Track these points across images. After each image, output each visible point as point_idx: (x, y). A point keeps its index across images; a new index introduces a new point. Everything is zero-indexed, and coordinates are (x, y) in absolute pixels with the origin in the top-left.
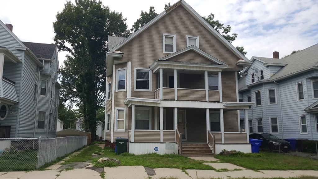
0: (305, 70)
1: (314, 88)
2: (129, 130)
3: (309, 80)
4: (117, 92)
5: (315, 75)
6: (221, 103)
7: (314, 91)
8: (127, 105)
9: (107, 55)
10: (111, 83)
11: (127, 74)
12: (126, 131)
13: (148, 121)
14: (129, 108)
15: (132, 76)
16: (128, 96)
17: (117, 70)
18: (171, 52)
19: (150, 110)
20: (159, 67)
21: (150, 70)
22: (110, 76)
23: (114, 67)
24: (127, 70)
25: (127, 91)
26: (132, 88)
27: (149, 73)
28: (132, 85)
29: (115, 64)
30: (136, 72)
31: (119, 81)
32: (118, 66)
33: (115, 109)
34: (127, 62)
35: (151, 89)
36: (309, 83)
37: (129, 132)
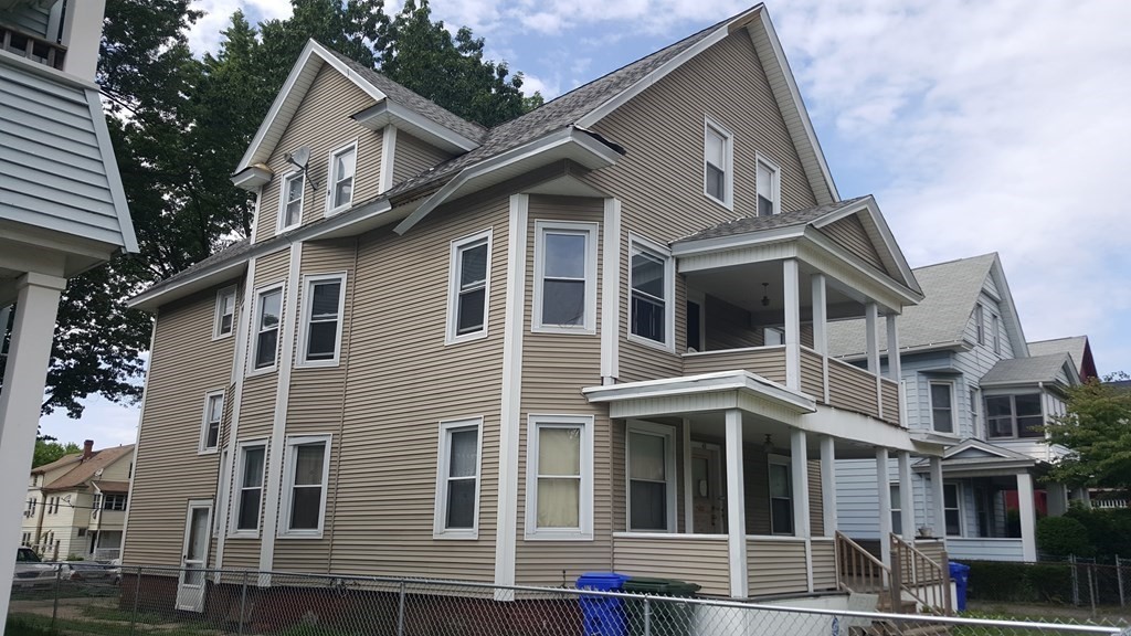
0: (931, 346)
1: (933, 405)
2: (616, 534)
3: (923, 378)
4: (537, 335)
5: (951, 367)
6: (905, 429)
7: (934, 411)
8: (604, 407)
9: (569, 139)
10: (340, 279)
11: (601, 255)
12: (597, 538)
13: (661, 489)
14: (613, 419)
15: (623, 269)
16: (609, 364)
17: (539, 225)
18: (718, 198)
19: (667, 435)
20: (791, 253)
21: (667, 257)
22: (339, 247)
23: (518, 208)
24: (601, 236)
25: (603, 336)
26: (622, 328)
27: (661, 268)
28: (623, 313)
29: (530, 195)
30: (632, 252)
31: (545, 280)
32: (545, 205)
33: (524, 422)
34: (603, 199)
35: (670, 342)
36: (923, 386)
37: (615, 544)
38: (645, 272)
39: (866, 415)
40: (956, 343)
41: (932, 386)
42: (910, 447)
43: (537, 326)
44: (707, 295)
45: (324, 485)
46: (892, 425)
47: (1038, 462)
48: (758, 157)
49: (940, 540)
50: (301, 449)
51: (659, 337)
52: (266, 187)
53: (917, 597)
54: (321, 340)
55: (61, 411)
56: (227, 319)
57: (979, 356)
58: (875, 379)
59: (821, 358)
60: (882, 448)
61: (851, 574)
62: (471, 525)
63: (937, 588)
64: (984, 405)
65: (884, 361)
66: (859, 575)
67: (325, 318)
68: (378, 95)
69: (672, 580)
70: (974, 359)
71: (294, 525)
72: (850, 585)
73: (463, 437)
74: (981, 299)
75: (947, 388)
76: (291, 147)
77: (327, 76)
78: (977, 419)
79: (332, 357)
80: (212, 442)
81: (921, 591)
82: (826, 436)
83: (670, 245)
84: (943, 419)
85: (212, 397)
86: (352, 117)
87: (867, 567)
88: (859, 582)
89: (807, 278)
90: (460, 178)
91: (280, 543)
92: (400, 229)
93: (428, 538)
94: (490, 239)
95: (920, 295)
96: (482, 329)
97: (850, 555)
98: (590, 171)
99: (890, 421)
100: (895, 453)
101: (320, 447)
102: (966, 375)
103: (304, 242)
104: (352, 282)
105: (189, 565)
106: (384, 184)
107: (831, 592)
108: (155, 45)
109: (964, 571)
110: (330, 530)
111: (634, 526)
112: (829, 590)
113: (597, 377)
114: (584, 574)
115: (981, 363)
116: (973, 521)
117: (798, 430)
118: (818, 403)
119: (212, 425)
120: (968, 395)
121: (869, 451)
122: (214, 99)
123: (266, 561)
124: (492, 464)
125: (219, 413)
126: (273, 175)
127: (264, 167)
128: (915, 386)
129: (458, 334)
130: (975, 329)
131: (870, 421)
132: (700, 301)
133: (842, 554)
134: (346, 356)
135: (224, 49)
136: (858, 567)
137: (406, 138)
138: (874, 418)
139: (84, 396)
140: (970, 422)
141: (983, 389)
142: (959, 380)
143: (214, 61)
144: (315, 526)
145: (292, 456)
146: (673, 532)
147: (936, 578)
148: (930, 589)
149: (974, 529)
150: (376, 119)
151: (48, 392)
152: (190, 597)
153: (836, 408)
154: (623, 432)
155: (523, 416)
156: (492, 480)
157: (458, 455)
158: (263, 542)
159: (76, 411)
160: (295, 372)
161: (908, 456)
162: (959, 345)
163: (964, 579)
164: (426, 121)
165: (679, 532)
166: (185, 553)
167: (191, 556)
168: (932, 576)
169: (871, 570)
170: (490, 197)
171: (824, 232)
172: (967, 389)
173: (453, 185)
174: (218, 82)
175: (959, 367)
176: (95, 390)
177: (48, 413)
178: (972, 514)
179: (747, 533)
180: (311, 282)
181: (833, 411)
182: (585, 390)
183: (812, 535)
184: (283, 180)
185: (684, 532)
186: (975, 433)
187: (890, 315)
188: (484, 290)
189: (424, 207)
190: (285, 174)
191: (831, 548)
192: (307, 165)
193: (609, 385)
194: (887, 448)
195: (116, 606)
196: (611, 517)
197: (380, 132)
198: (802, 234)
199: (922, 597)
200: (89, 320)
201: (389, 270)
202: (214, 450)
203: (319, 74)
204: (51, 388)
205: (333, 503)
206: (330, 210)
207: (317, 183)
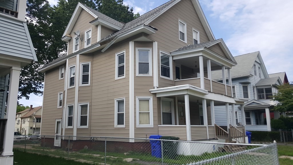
0: (242, 76)
1: (243, 91)
2: (159, 126)
3: (240, 84)
4: (137, 77)
5: (247, 81)
6: (233, 98)
7: (244, 93)
8: (155, 94)
9: (143, 27)
10: (89, 64)
11: (153, 56)
12: (154, 127)
13: (170, 114)
14: (157, 97)
15: (158, 60)
16: (156, 83)
17: (137, 49)
18: (183, 40)
19: (172, 101)
20: (201, 54)
21: (170, 56)
22: (88, 55)
23: (131, 45)
24: (153, 51)
25: (154, 77)
26: (159, 74)
27: (168, 59)
28: (159, 71)
29: (135, 42)
30: (161, 55)
31: (139, 63)
32: (138, 44)
33: (135, 98)
34: (153, 42)
35: (172, 77)
36: (240, 86)
37: (159, 128)
38: (164, 60)
39: (222, 95)
40: (248, 75)
41: (243, 86)
42: (235, 102)
43: (137, 74)
44: (181, 65)
45: (88, 115)
46: (229, 97)
47: (271, 105)
48: (193, 29)
49: (243, 126)
50: (82, 106)
51: (169, 76)
52: (70, 41)
53: (237, 140)
54: (85, 79)
55: (24, 98)
56: (62, 74)
57: (255, 78)
58: (225, 85)
59: (210, 80)
60: (227, 103)
61: (219, 135)
62: (123, 124)
63: (242, 138)
64: (257, 91)
65: (227, 81)
66: (221, 135)
67: (86, 74)
68: (96, 17)
69: (173, 137)
70: (254, 79)
71: (81, 125)
72: (219, 137)
73: (120, 103)
74: (255, 63)
75: (247, 86)
76: (75, 30)
77: (83, 12)
78: (255, 95)
79: (88, 83)
80: (61, 105)
81: (238, 139)
82: (212, 100)
83: (170, 53)
84: (246, 95)
85: (60, 94)
86: (90, 23)
87: (223, 133)
88: (221, 137)
89: (205, 61)
90: (117, 38)
91: (78, 129)
92: (103, 51)
93: (113, 127)
94: (125, 53)
95: (236, 63)
96: (124, 75)
97: (218, 130)
98: (149, 35)
99: (229, 96)
100: (230, 104)
101: (86, 106)
102: (251, 83)
103: (80, 55)
104: (92, 64)
105: (56, 135)
106: (99, 39)
107: (214, 139)
108: (41, 4)
109: (250, 134)
110: (90, 126)
111: (164, 124)
112: (213, 138)
113: (153, 87)
114: (151, 135)
115: (256, 80)
116: (254, 121)
117: (204, 99)
118: (209, 92)
119: (60, 101)
120: (252, 88)
121: (223, 104)
122: (56, 18)
123: (75, 134)
124: (128, 109)
125: (62, 98)
126: (71, 38)
127: (69, 36)
128: (238, 86)
129: (118, 77)
130: (254, 71)
131: (224, 96)
132: (179, 66)
133: (216, 130)
134: (92, 83)
135: (58, 4)
136: (220, 133)
137: (104, 27)
138: (225, 95)
139: (29, 94)
140: (253, 95)
141: (256, 87)
142: (250, 84)
143: (56, 7)
144: (86, 125)
145: (80, 108)
146: (174, 125)
147: (241, 135)
148: (240, 138)
149: (255, 123)
150: (96, 23)
151: (20, 93)
152: (57, 143)
153: (214, 93)
154: (160, 100)
155: (135, 97)
156: (128, 113)
157: (120, 107)
158: (74, 129)
159: (28, 98)
160: (79, 87)
161: (234, 105)
162: (249, 76)
163: (250, 135)
164: (108, 23)
165: (175, 125)
166: (56, 132)
167: (57, 133)
168: (240, 135)
169: (224, 133)
170: (124, 42)
171: (209, 49)
172: (252, 87)
173: (115, 39)
174: (57, 13)
175: (250, 81)
176: (32, 92)
177: (21, 98)
178: (254, 119)
179: (191, 125)
180: (82, 65)
181: (213, 94)
182: (150, 90)
183: (208, 125)
184: (74, 39)
185: (177, 125)
186: (254, 98)
187: (229, 69)
188: (124, 66)
189: (108, 45)
190: (74, 37)
191: (213, 128)
192: (79, 35)
193: (156, 89)
194: (228, 103)
195: (40, 146)
196: (158, 121)
197: (97, 26)
198: (203, 49)
199: (238, 140)
200: (29, 75)
201: (101, 61)
202: (61, 107)
203: (81, 11)
204: (21, 92)
205: (90, 119)
206: (86, 46)
207: (82, 39)
